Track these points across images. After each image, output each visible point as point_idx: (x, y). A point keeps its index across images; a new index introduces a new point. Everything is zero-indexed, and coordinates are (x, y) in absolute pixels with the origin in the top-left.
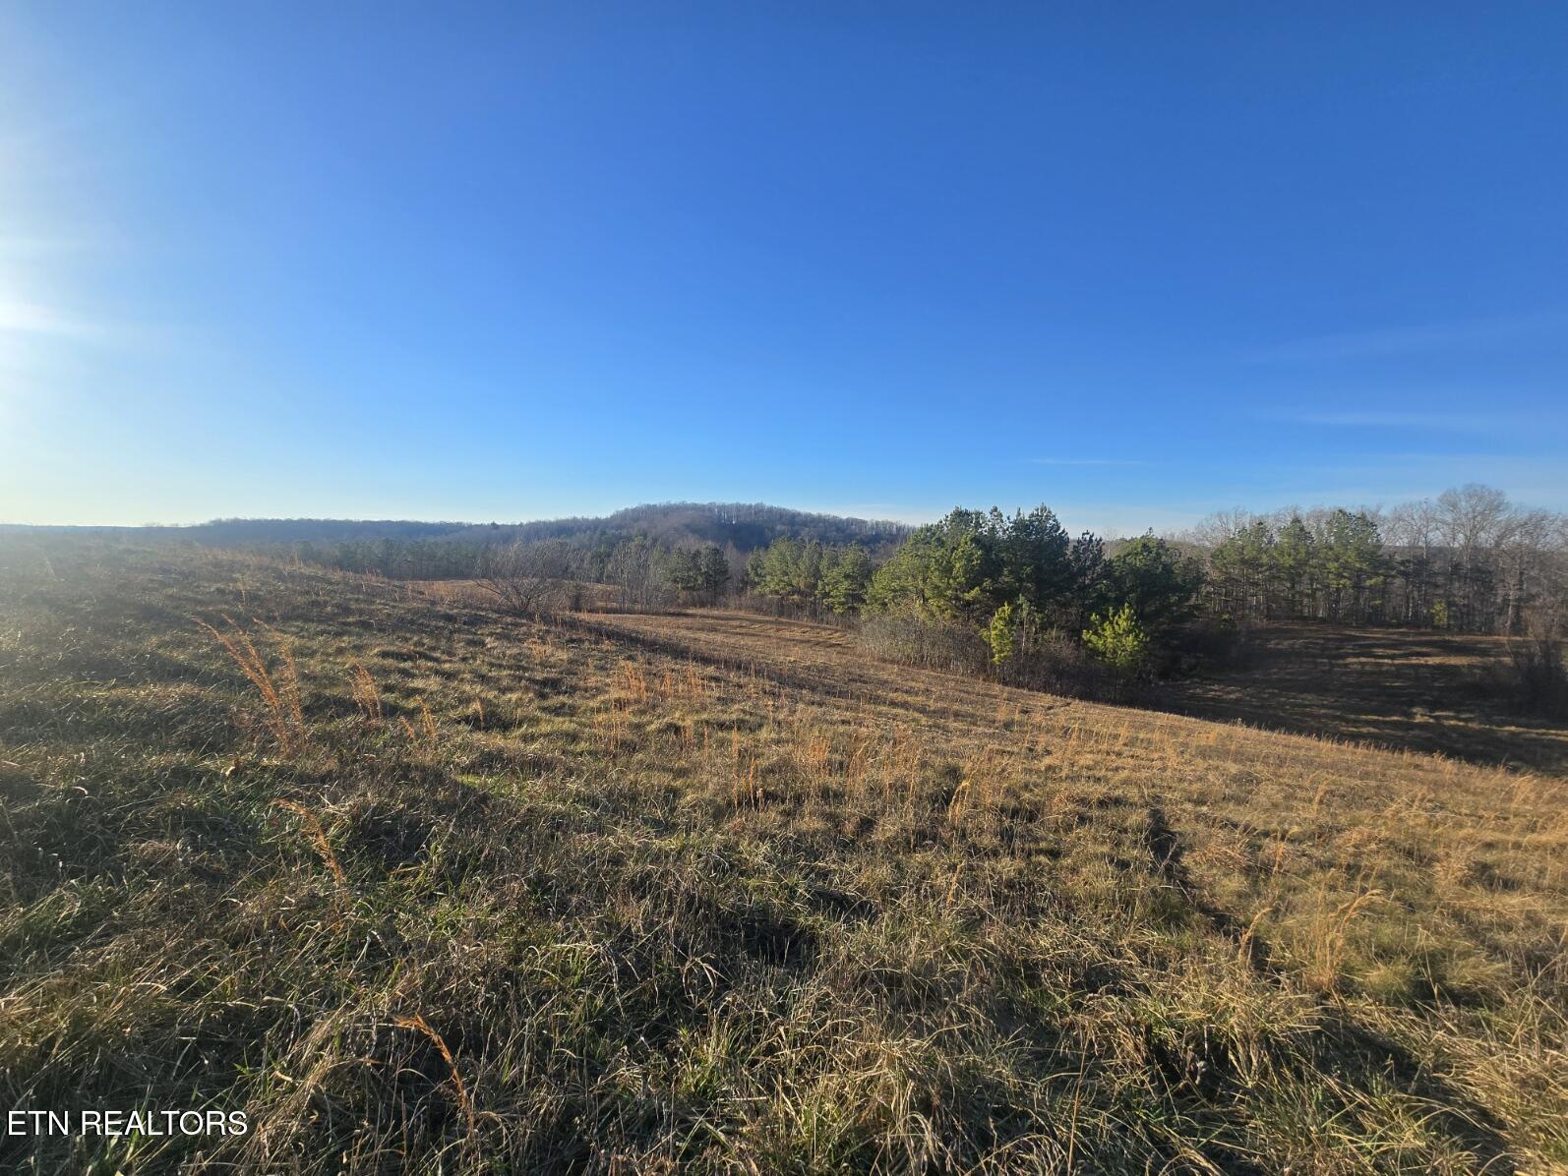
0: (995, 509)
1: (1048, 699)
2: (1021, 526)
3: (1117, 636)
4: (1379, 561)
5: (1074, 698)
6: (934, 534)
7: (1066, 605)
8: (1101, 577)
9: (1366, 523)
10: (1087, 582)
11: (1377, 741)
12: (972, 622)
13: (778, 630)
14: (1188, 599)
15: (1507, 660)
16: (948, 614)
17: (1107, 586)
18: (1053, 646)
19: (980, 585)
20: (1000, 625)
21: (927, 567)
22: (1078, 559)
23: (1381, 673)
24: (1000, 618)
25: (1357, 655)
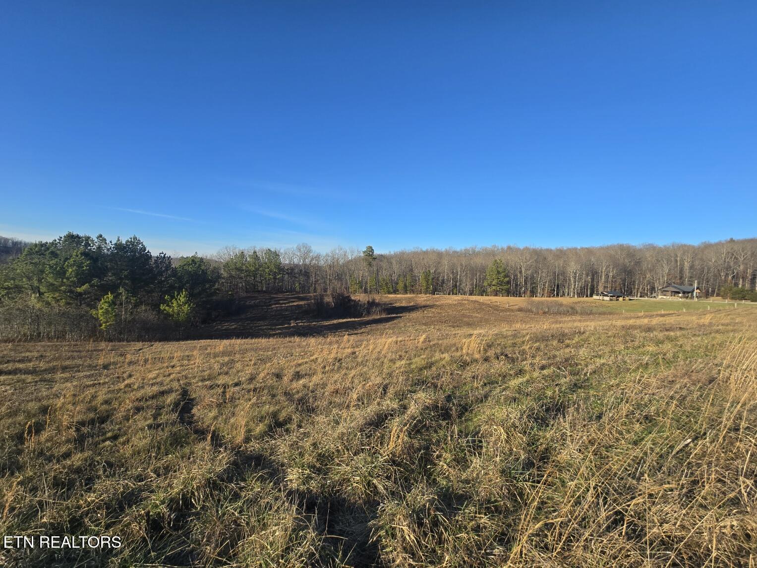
1: (139, 345)
2: (119, 246)
3: (179, 306)
4: (280, 269)
5: (156, 341)
6: (48, 249)
7: (152, 291)
8: (170, 276)
9: (276, 254)
10: (163, 279)
12: (83, 306)
14: (214, 286)
15: (313, 301)
16: (62, 302)
17: (174, 281)
18: (143, 315)
19: (89, 282)
20: (105, 306)
21: (42, 272)
22: (157, 267)
23: (282, 310)
24: (106, 302)
25: (275, 304)
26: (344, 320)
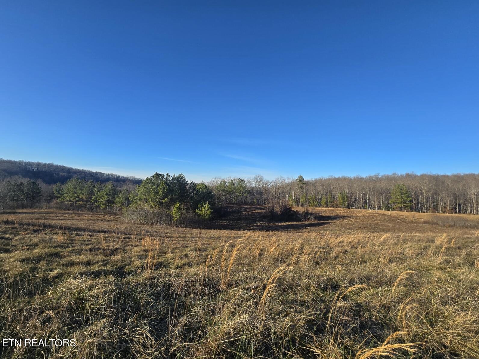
0: (168, 174)
2: (175, 179)
3: (205, 210)
4: (246, 190)
7: (187, 202)
8: (195, 194)
10: (192, 196)
12: (165, 209)
16: (157, 207)
17: (197, 197)
19: (167, 197)
21: (149, 192)
22: (190, 189)
24: (176, 207)
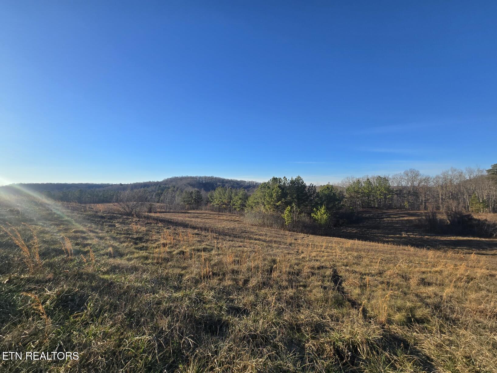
0: (285, 177)
1: (302, 235)
2: (292, 182)
3: (321, 215)
4: (390, 190)
5: (310, 234)
6: (267, 185)
7: (306, 206)
8: (316, 197)
9: (386, 180)
10: (312, 199)
11: (393, 243)
12: (279, 212)
13: (219, 217)
14: (340, 203)
15: (424, 217)
16: (272, 210)
17: (318, 200)
18: (303, 219)
19: (281, 200)
20: (287, 212)
21: (265, 195)
22: (309, 192)
23: (393, 223)
24: (287, 211)
25: (386, 218)
26: (465, 238)
